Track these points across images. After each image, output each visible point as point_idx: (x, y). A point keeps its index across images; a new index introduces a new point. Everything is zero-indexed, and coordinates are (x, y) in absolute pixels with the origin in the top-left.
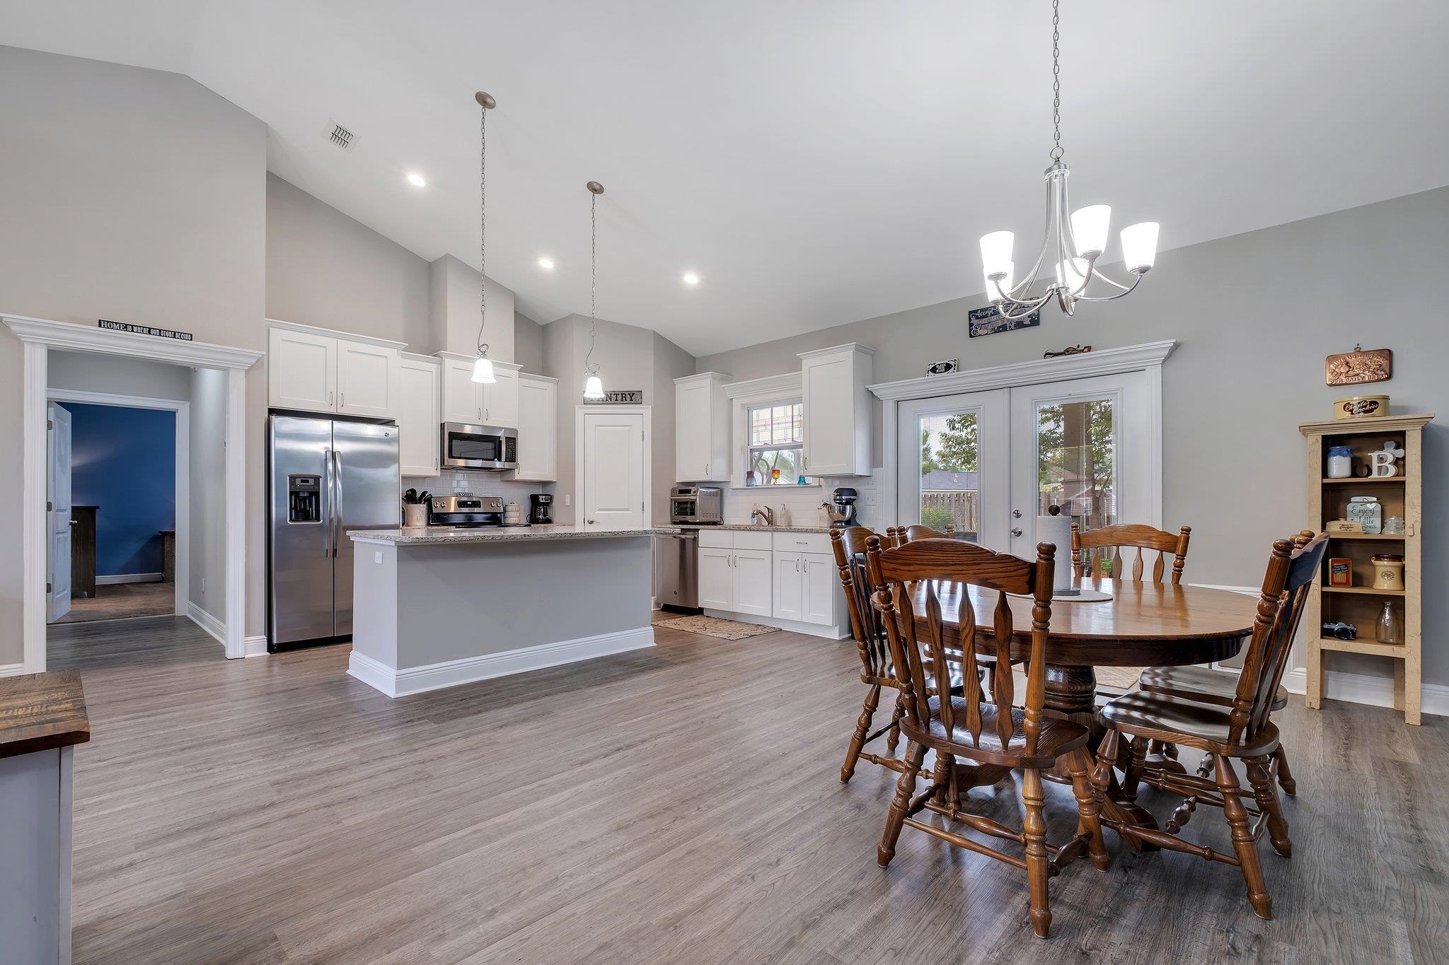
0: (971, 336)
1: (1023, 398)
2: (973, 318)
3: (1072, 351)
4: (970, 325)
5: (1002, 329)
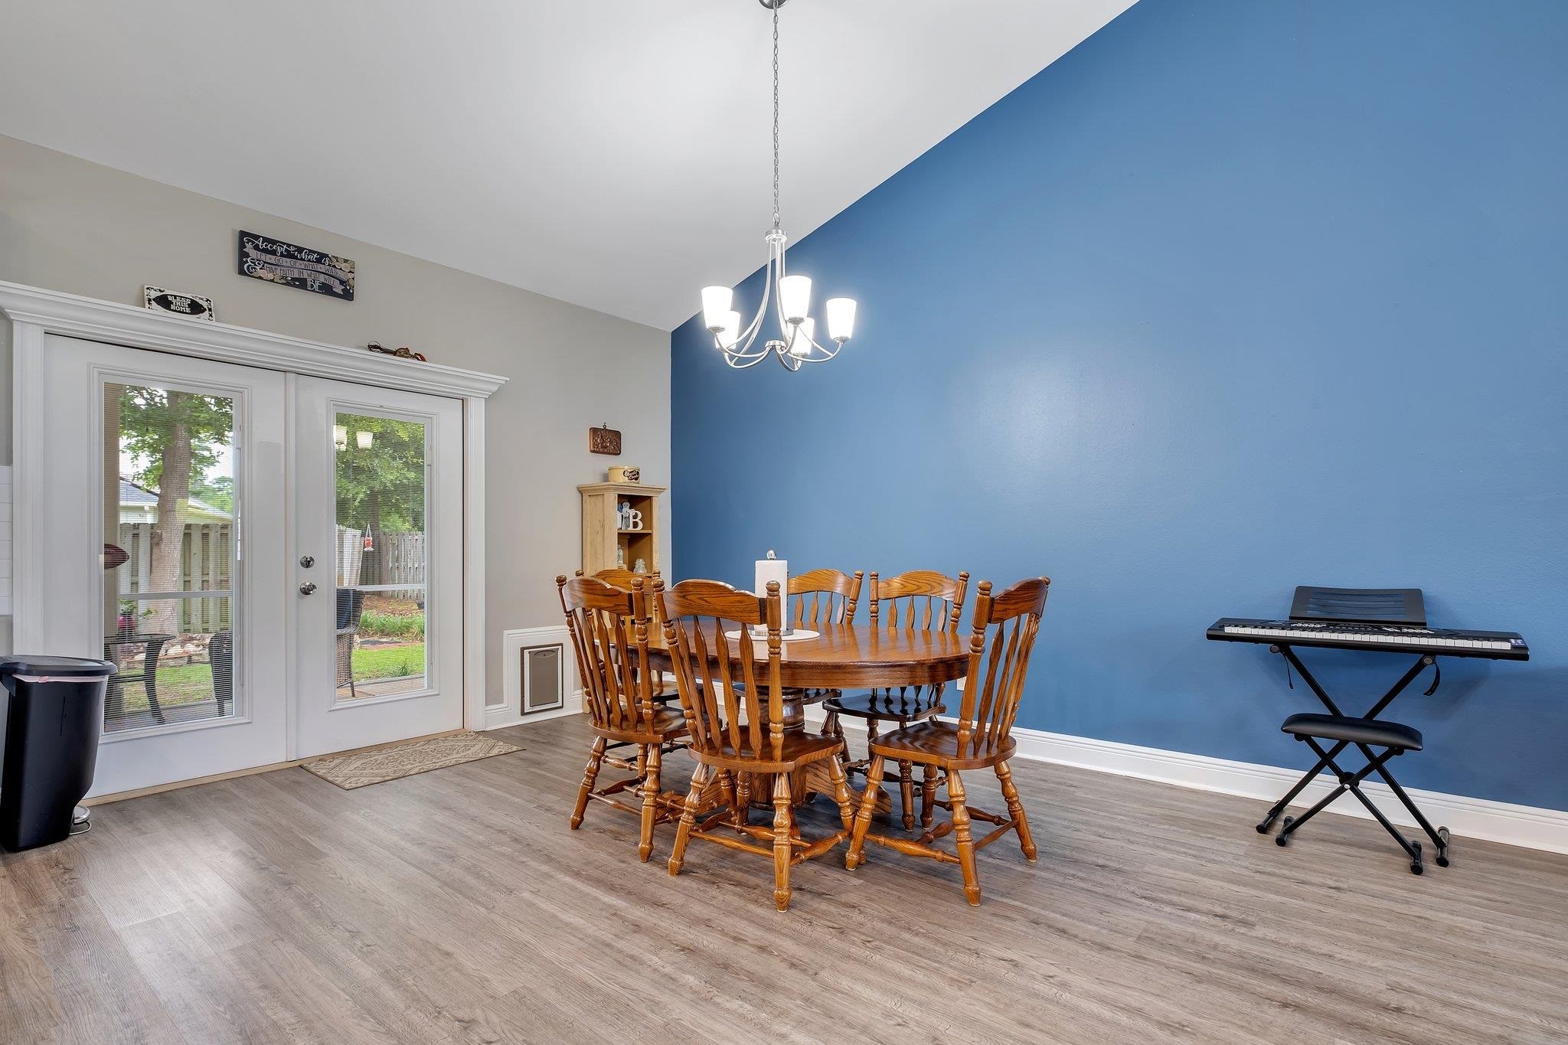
0: (242, 272)
1: (321, 398)
2: (249, 246)
3: (403, 353)
4: (243, 255)
5: (301, 284)
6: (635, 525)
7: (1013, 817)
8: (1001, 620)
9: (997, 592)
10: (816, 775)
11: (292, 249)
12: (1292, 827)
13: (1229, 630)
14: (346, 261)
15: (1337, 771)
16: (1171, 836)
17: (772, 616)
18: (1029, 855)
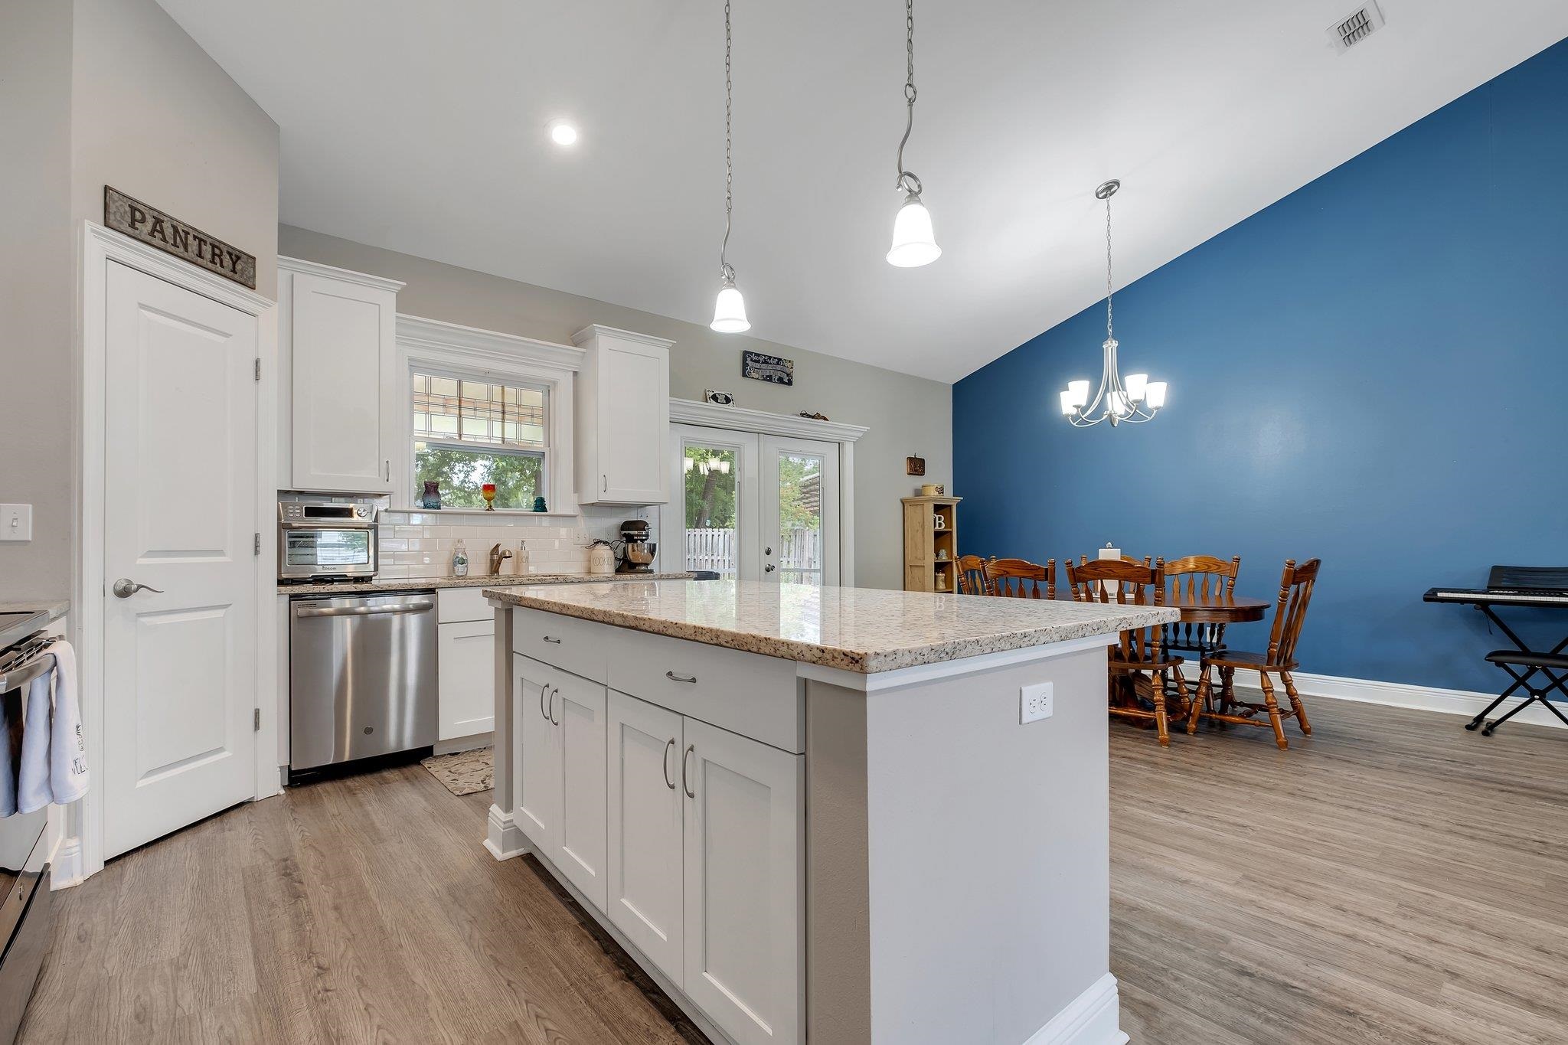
0: (745, 375)
1: (774, 448)
2: (748, 359)
3: (817, 417)
4: (745, 365)
5: (769, 379)
6: (940, 525)
7: (1294, 706)
8: (1298, 583)
9: (1297, 566)
10: (1141, 686)
11: (767, 358)
12: (1492, 727)
13: (1440, 595)
14: (790, 361)
15: (1528, 687)
16: (1403, 729)
17: (1160, 579)
18: (1306, 732)
